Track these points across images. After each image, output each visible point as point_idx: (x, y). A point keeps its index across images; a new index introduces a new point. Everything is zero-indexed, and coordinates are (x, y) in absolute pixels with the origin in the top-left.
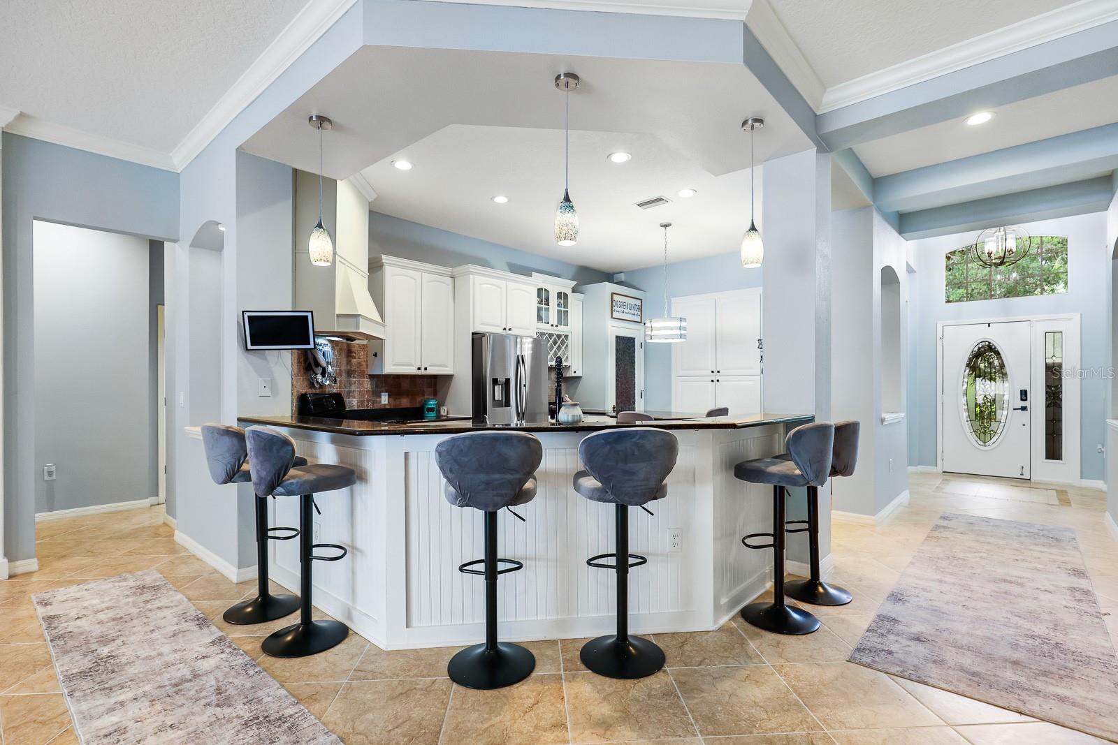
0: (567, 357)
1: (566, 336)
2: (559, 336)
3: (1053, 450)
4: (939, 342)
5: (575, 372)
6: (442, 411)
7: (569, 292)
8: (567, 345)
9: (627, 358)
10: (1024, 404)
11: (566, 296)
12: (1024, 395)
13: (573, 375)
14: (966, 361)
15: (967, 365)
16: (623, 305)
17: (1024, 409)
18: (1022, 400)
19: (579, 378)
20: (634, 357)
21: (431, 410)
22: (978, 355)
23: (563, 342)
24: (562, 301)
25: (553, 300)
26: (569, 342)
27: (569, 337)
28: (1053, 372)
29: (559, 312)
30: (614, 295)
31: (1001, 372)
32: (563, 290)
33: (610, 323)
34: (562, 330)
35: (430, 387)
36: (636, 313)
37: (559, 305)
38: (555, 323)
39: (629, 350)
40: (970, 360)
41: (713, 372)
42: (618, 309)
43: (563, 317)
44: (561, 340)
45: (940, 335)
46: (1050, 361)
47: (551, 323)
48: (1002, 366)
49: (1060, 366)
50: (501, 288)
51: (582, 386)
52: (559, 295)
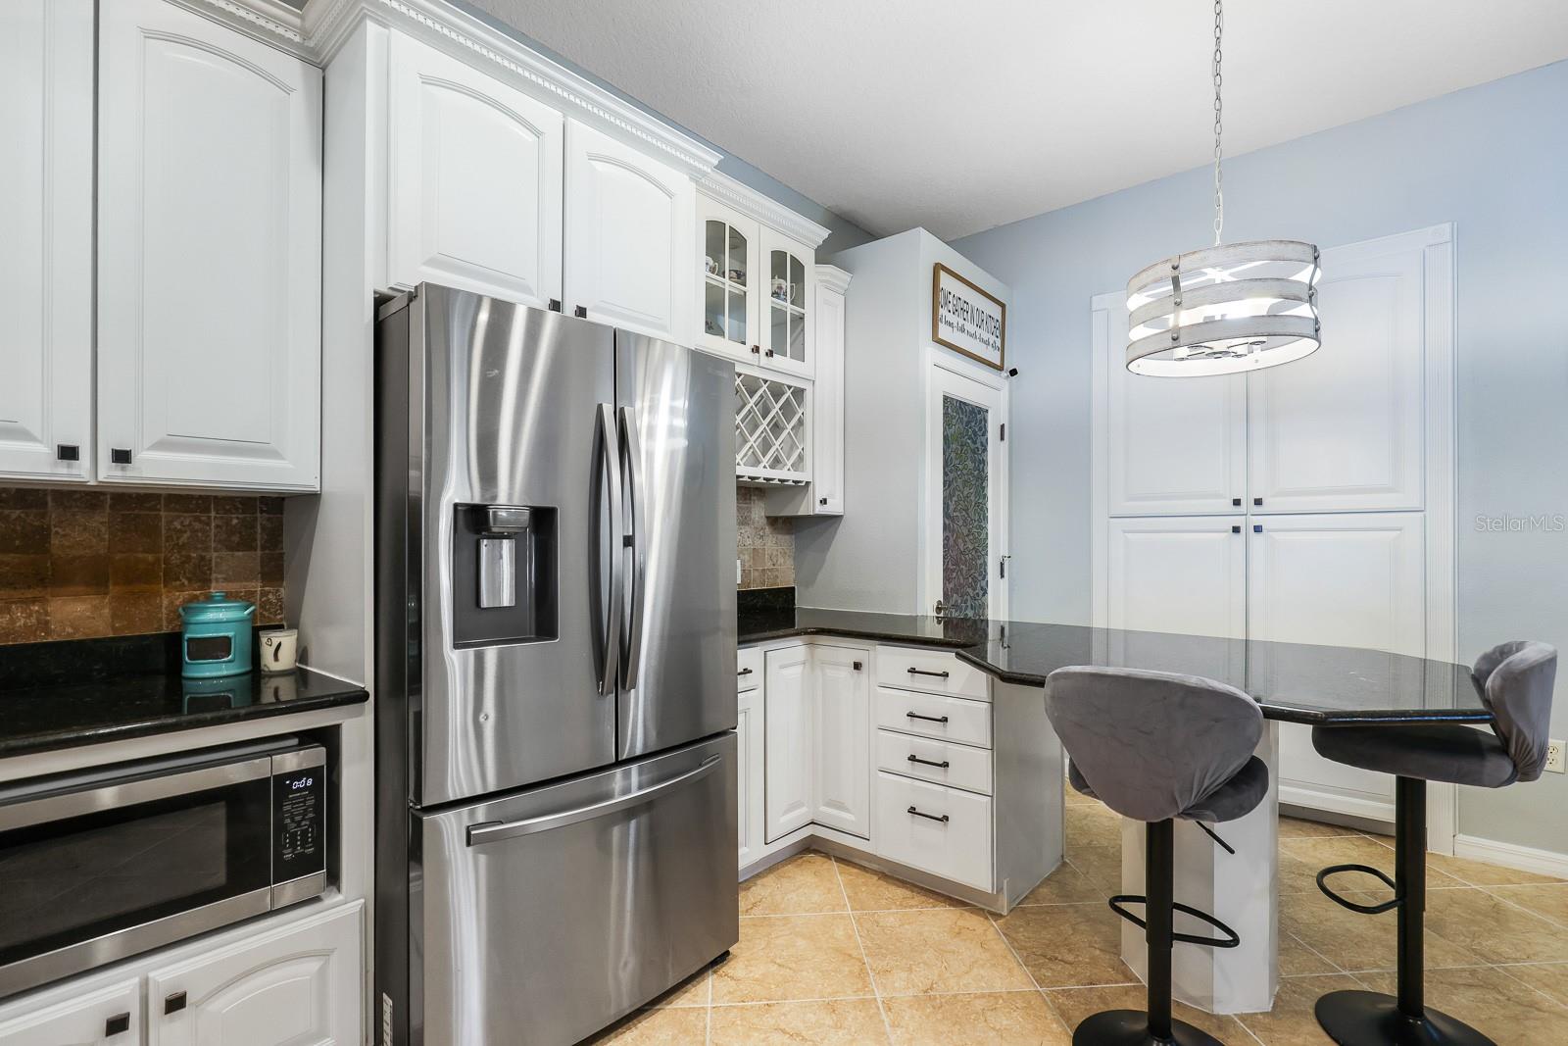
0: (801, 458)
1: (799, 393)
2: (777, 391)
5: (824, 502)
6: (267, 652)
7: (807, 257)
8: (801, 422)
9: (971, 465)
11: (798, 268)
13: (819, 510)
16: (962, 309)
19: (833, 520)
20: (984, 462)
21: (216, 648)
23: (788, 410)
24: (787, 284)
25: (758, 267)
26: (807, 410)
27: (808, 396)
29: (778, 315)
30: (943, 275)
32: (793, 249)
33: (932, 354)
34: (782, 366)
35: (247, 545)
36: (992, 339)
37: (775, 294)
38: (766, 346)
39: (975, 443)
41: (1237, 502)
42: (951, 317)
43: (788, 331)
44: (786, 401)
47: (751, 342)
50: (538, 133)
51: (842, 540)
52: (779, 260)
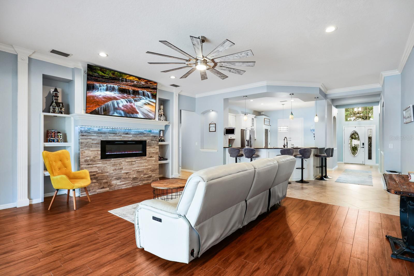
3: (370, 158)
4: (343, 131)
10: (363, 146)
12: (363, 144)
14: (350, 136)
15: (350, 137)
17: (363, 147)
18: (363, 145)
20: (268, 134)
22: (353, 134)
28: (370, 138)
30: (265, 119)
31: (358, 139)
40: (351, 136)
45: (344, 129)
46: (369, 136)
48: (358, 137)
49: (371, 137)
